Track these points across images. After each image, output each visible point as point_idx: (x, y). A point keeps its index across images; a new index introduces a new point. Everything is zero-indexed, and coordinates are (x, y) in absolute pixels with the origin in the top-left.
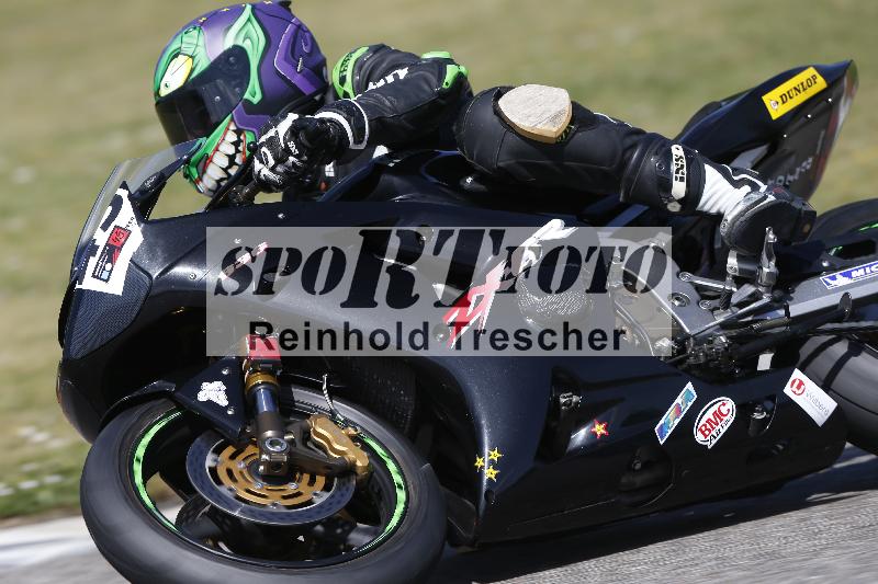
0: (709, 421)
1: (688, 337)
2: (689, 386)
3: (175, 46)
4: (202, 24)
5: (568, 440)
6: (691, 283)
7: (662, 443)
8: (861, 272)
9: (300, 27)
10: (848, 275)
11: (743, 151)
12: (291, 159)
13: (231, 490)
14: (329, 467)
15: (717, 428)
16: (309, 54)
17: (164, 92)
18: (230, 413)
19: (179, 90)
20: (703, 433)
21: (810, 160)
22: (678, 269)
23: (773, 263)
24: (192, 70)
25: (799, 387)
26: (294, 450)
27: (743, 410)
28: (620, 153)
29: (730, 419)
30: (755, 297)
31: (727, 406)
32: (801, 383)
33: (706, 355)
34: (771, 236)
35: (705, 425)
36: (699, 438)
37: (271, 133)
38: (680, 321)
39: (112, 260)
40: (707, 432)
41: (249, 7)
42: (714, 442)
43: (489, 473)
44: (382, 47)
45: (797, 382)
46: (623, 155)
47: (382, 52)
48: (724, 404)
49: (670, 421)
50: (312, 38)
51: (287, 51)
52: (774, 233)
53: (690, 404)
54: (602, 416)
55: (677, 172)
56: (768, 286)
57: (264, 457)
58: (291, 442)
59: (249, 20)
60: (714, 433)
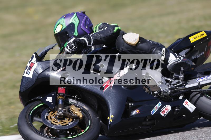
0: (164, 110)
1: (161, 91)
2: (160, 102)
3: (58, 22)
4: (65, 17)
5: (130, 113)
6: (165, 79)
7: (152, 115)
8: (205, 78)
9: (87, 18)
10: (202, 79)
11: (184, 50)
12: (73, 48)
13: (50, 121)
14: (73, 117)
15: (166, 112)
16: (89, 24)
17: (56, 33)
18: (52, 104)
19: (59, 32)
20: (163, 113)
21: (203, 52)
22: (162, 76)
23: (183, 75)
24: (62, 28)
25: (187, 103)
26: (65, 113)
27: (173, 108)
28: (150, 49)
29: (169, 110)
30: (179, 82)
31: (169, 107)
32: (187, 102)
33: (164, 95)
34: (182, 69)
35: (163, 111)
36: (162, 114)
37: (69, 42)
38: (160, 88)
39: (30, 70)
40: (164, 113)
41: (75, 13)
42: (165, 115)
43: (111, 120)
44: (105, 23)
45: (186, 102)
46: (151, 49)
47: (104, 24)
48: (168, 107)
49: (155, 110)
50: (90, 21)
51: (84, 24)
52: (183, 68)
53: (160, 106)
54: (139, 108)
55: (163, 54)
56: (182, 80)
57: (58, 114)
58: (65, 111)
59: (75, 17)
60: (165, 113)
